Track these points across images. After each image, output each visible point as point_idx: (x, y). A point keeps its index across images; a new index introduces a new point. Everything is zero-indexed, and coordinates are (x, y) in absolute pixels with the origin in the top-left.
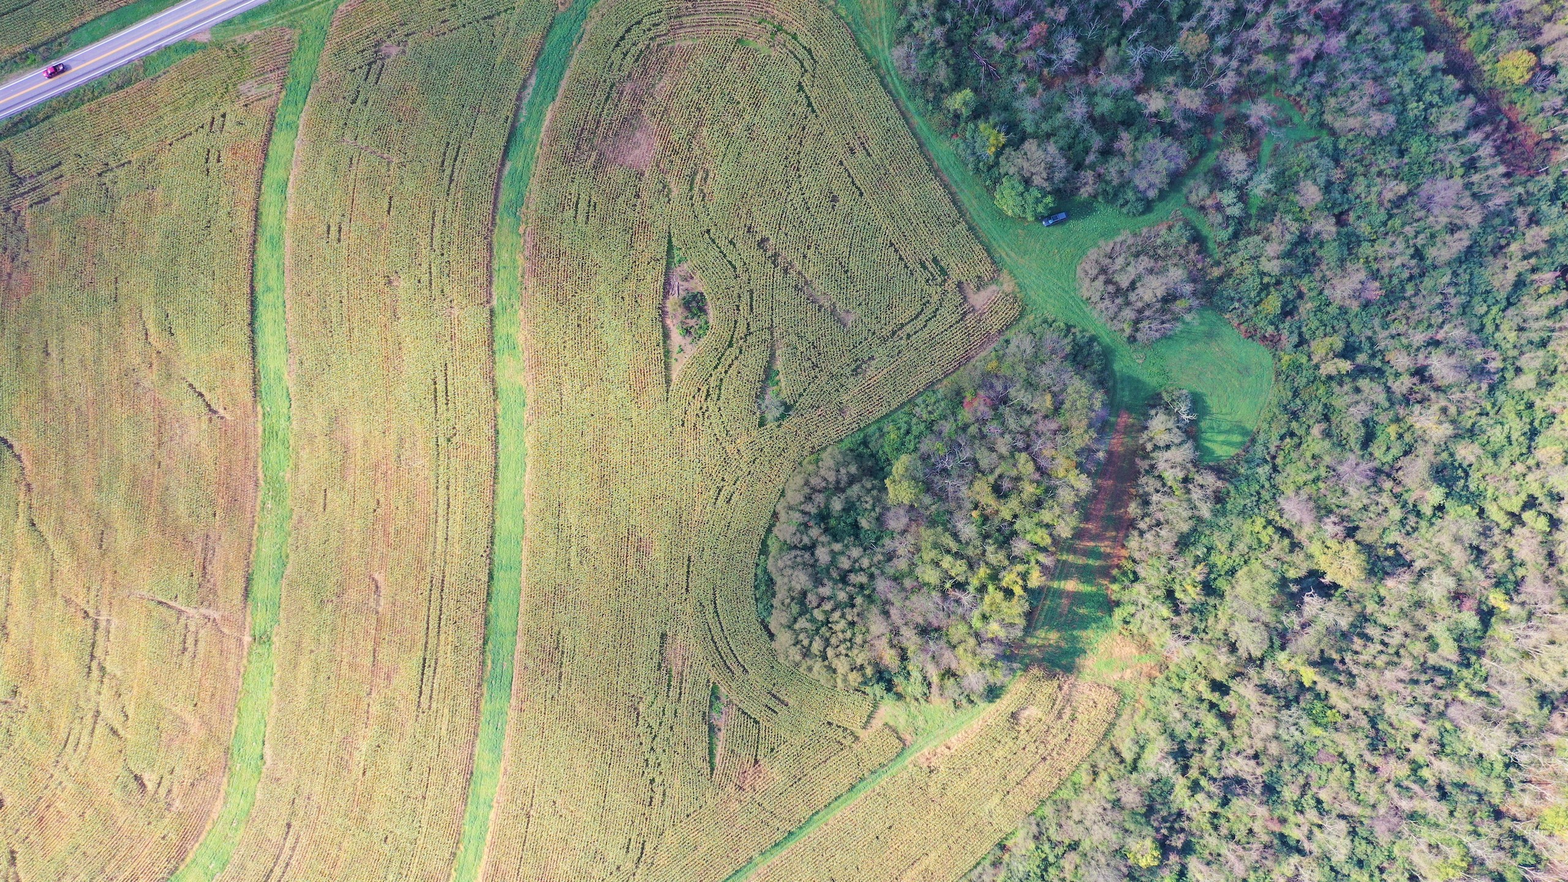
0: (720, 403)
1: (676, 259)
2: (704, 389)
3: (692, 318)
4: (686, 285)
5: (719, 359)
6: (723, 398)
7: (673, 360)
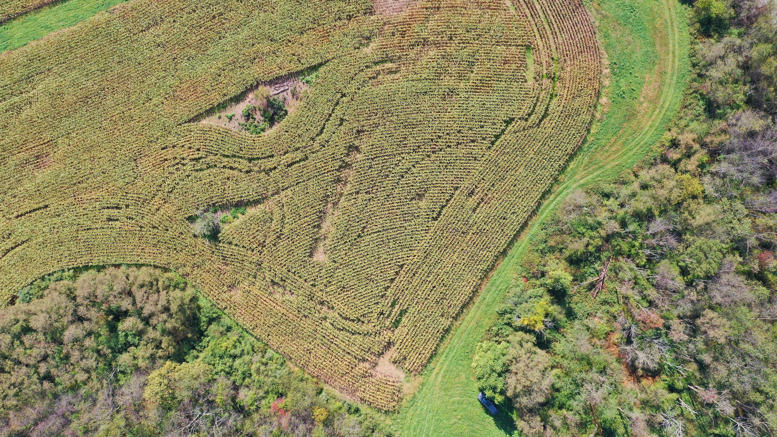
0: (195, 174)
1: (308, 78)
2: (202, 154)
3: (262, 116)
4: (289, 97)
5: (234, 156)
6: (201, 174)
7: (218, 115)
